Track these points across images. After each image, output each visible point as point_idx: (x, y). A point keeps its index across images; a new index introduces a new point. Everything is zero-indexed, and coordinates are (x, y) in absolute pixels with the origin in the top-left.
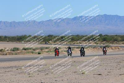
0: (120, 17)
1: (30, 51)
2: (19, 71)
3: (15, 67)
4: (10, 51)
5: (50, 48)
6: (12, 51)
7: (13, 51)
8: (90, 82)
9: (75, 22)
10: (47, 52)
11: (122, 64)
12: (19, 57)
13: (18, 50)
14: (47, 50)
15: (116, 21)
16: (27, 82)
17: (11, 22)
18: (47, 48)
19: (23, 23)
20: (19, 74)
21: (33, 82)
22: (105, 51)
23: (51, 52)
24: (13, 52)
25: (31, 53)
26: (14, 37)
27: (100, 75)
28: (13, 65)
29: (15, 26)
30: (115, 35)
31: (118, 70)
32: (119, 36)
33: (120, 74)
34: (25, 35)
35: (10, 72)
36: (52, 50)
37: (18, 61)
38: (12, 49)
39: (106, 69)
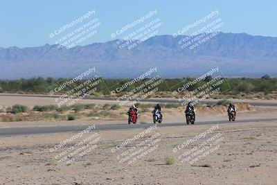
0: (252, 37)
1: (50, 113)
2: (27, 157)
3: (18, 148)
4: (5, 114)
5: (96, 106)
6: (10, 114)
7: (13, 113)
8: (183, 182)
9: (151, 50)
10: (89, 115)
11: (255, 142)
12: (25, 126)
13: (23, 112)
14: (88, 111)
15: (242, 47)
16: (43, 183)
17: (8, 50)
18: (87, 107)
19: (35, 50)
20: (27, 163)
21: (57, 183)
22: (233, 113)
23: (97, 115)
24: (13, 115)
25: (53, 118)
26: (15, 81)
27: (206, 166)
28: (13, 145)
29: (16, 57)
30: (241, 77)
31: (246, 157)
32: (250, 80)
33: (252, 165)
34: (39, 78)
35: (5, 160)
36: (99, 111)
37: (23, 136)
38: (9, 108)
39: (219, 154)
